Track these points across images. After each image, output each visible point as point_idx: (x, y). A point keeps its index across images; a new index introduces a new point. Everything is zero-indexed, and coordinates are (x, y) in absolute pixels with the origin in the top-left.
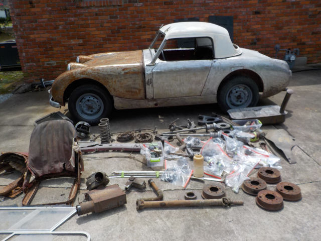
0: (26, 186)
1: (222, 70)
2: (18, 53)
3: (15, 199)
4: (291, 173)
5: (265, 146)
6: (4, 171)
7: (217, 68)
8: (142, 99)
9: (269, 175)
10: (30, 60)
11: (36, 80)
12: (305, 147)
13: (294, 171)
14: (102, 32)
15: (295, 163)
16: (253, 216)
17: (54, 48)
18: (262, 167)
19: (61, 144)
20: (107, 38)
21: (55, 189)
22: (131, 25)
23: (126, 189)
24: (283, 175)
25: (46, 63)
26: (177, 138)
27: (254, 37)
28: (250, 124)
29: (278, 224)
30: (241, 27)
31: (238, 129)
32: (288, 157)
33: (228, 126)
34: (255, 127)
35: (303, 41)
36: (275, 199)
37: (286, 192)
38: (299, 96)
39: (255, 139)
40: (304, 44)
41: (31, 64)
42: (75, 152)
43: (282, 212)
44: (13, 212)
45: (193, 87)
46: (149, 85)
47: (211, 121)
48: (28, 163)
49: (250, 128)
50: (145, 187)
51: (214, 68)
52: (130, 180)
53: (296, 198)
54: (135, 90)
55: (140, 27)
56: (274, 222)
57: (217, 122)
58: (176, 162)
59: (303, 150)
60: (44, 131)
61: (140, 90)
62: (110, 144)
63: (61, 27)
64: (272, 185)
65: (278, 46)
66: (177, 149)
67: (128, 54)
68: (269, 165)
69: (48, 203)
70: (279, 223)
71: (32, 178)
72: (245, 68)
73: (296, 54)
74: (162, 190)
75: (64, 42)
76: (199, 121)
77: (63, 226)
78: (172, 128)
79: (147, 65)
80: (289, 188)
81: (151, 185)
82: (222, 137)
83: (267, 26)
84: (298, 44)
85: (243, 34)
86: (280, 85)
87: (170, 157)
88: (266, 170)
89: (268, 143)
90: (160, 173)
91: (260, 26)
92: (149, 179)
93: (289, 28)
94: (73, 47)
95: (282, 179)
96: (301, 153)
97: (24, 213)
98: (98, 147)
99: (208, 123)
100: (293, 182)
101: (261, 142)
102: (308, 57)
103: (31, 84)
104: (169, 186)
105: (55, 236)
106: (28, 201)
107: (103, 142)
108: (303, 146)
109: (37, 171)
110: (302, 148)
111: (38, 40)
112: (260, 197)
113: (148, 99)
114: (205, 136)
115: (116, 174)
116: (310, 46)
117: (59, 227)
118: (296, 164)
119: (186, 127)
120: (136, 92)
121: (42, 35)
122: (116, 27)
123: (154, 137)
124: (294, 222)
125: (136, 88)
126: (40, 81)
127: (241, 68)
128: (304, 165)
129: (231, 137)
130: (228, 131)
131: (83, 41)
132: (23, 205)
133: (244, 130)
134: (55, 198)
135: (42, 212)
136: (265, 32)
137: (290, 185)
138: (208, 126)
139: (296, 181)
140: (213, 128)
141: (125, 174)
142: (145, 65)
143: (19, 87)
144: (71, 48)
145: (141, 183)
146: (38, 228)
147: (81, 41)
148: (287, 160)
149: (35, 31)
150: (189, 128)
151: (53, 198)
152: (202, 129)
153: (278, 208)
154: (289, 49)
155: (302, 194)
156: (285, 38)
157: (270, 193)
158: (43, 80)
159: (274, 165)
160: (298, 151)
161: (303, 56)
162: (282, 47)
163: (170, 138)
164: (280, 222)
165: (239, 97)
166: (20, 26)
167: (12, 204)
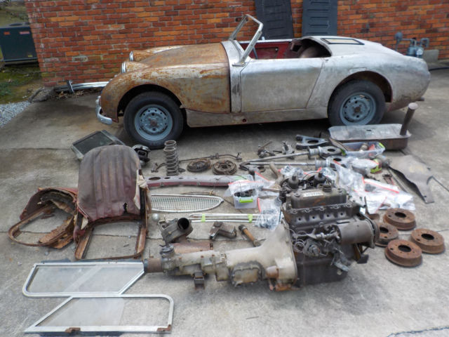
0: (77, 234)
1: (336, 72)
2: (33, 44)
3: (64, 251)
4: (429, 216)
5: (390, 179)
6: (42, 213)
7: (329, 70)
8: (225, 113)
9: (401, 218)
10: (51, 54)
11: (60, 82)
12: (444, 180)
13: (432, 213)
14: (152, 14)
15: (433, 202)
16: (383, 274)
17: (85, 37)
18: (389, 208)
19: (120, 177)
20: (159, 22)
21: (114, 238)
22: (193, 4)
23: (211, 237)
24: (419, 219)
25: (73, 58)
26: (271, 168)
27: (366, 21)
28: (368, 149)
29: (416, 284)
30: (348, 7)
31: (352, 155)
32: (423, 195)
33: (338, 150)
34: (376, 153)
35: (434, 26)
36: (411, 252)
37: (425, 242)
38: (430, 107)
39: (377, 169)
40: (435, 31)
41: (53, 59)
42: (141, 189)
43: (421, 268)
44: (65, 269)
45: (296, 96)
46: (235, 93)
47: (314, 143)
48: (78, 203)
49: (369, 153)
50: (236, 236)
51: (326, 69)
52: (216, 227)
53: (438, 250)
54: (217, 101)
55: (206, 7)
56: (411, 282)
57: (322, 145)
58: (273, 200)
59: (442, 185)
60: (97, 161)
61: (223, 101)
62: (180, 176)
63: (94, 7)
64: (404, 233)
65: (399, 34)
66: (272, 182)
67: (204, 49)
68: (399, 205)
69: (109, 257)
70: (418, 283)
71: (85, 223)
72: (368, 70)
73: (424, 46)
74: (259, 239)
75: (98, 28)
76: (298, 144)
77: (134, 287)
78: (262, 153)
79: (233, 66)
80: (428, 236)
81: (243, 233)
82: (332, 166)
83: (384, 5)
84: (427, 32)
85: (351, 17)
86: (414, 93)
87: (263, 194)
88: (395, 212)
89: (394, 175)
90: (254, 217)
91: (374, 5)
92: (239, 225)
93: (415, 9)
94: (112, 36)
95: (417, 224)
96: (439, 188)
97: (80, 271)
98: (163, 180)
99: (312, 147)
100: (432, 228)
101: (385, 172)
102: (440, 50)
103: (53, 88)
104: (267, 234)
105: (127, 300)
106: (81, 254)
107: (169, 174)
108: (442, 179)
109: (90, 214)
110: (440, 181)
111: (61, 25)
112: (392, 249)
113: (233, 113)
114: (308, 165)
115: (195, 217)
116: (444, 34)
117: (129, 288)
118: (433, 204)
119: (281, 152)
120: (218, 104)
121: (68, 18)
122: (173, 7)
123: (238, 166)
124: (438, 282)
125: (218, 99)
126: (66, 84)
127: (364, 70)
128: (444, 205)
129: (343, 166)
130: (339, 157)
131: (126, 26)
132: (77, 260)
133: (360, 156)
134: (117, 250)
135: (103, 269)
136: (381, 14)
137: (429, 233)
138: (312, 151)
139: (435, 227)
140: (319, 154)
141: (206, 217)
142: (231, 66)
143: (37, 93)
144: (109, 38)
145: (231, 231)
146: (102, 291)
147: (123, 27)
148: (423, 198)
149: (57, 12)
150: (285, 154)
151: (115, 250)
152: (303, 155)
153: (415, 263)
154: (415, 38)
155: (446, 245)
156: (409, 23)
157: (403, 244)
158: (70, 82)
159: (404, 205)
160: (435, 186)
161: (434, 49)
162: (405, 36)
163: (261, 167)
164: (419, 281)
165: (357, 110)
166: (36, 4)
167: (61, 258)
